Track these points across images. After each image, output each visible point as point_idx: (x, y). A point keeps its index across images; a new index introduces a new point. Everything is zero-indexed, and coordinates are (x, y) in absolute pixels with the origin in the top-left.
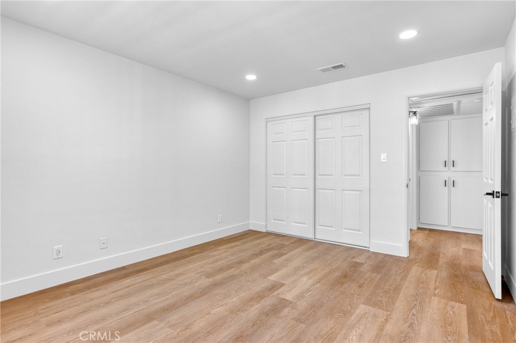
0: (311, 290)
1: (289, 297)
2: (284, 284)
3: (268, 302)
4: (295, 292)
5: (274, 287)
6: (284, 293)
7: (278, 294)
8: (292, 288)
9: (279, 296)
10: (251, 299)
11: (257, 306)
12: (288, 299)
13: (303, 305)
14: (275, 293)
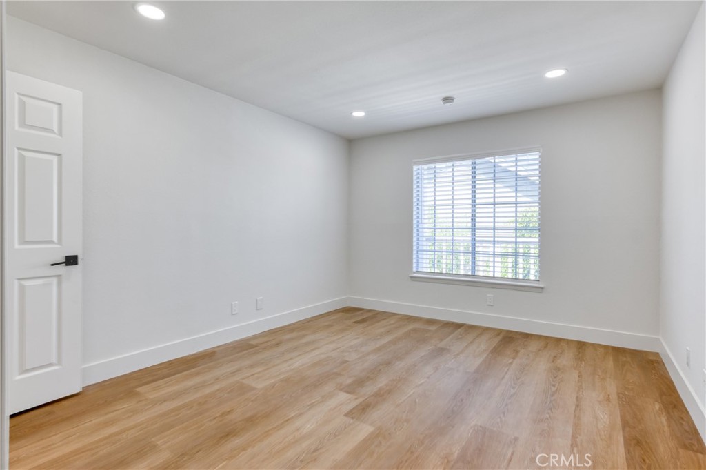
0: (309, 405)
1: (343, 396)
2: (346, 415)
3: (369, 390)
4: (332, 403)
5: (363, 409)
6: (348, 401)
7: (356, 399)
8: (335, 408)
9: (356, 397)
10: (389, 392)
11: (381, 385)
12: (345, 394)
13: (328, 388)
14: (361, 400)
